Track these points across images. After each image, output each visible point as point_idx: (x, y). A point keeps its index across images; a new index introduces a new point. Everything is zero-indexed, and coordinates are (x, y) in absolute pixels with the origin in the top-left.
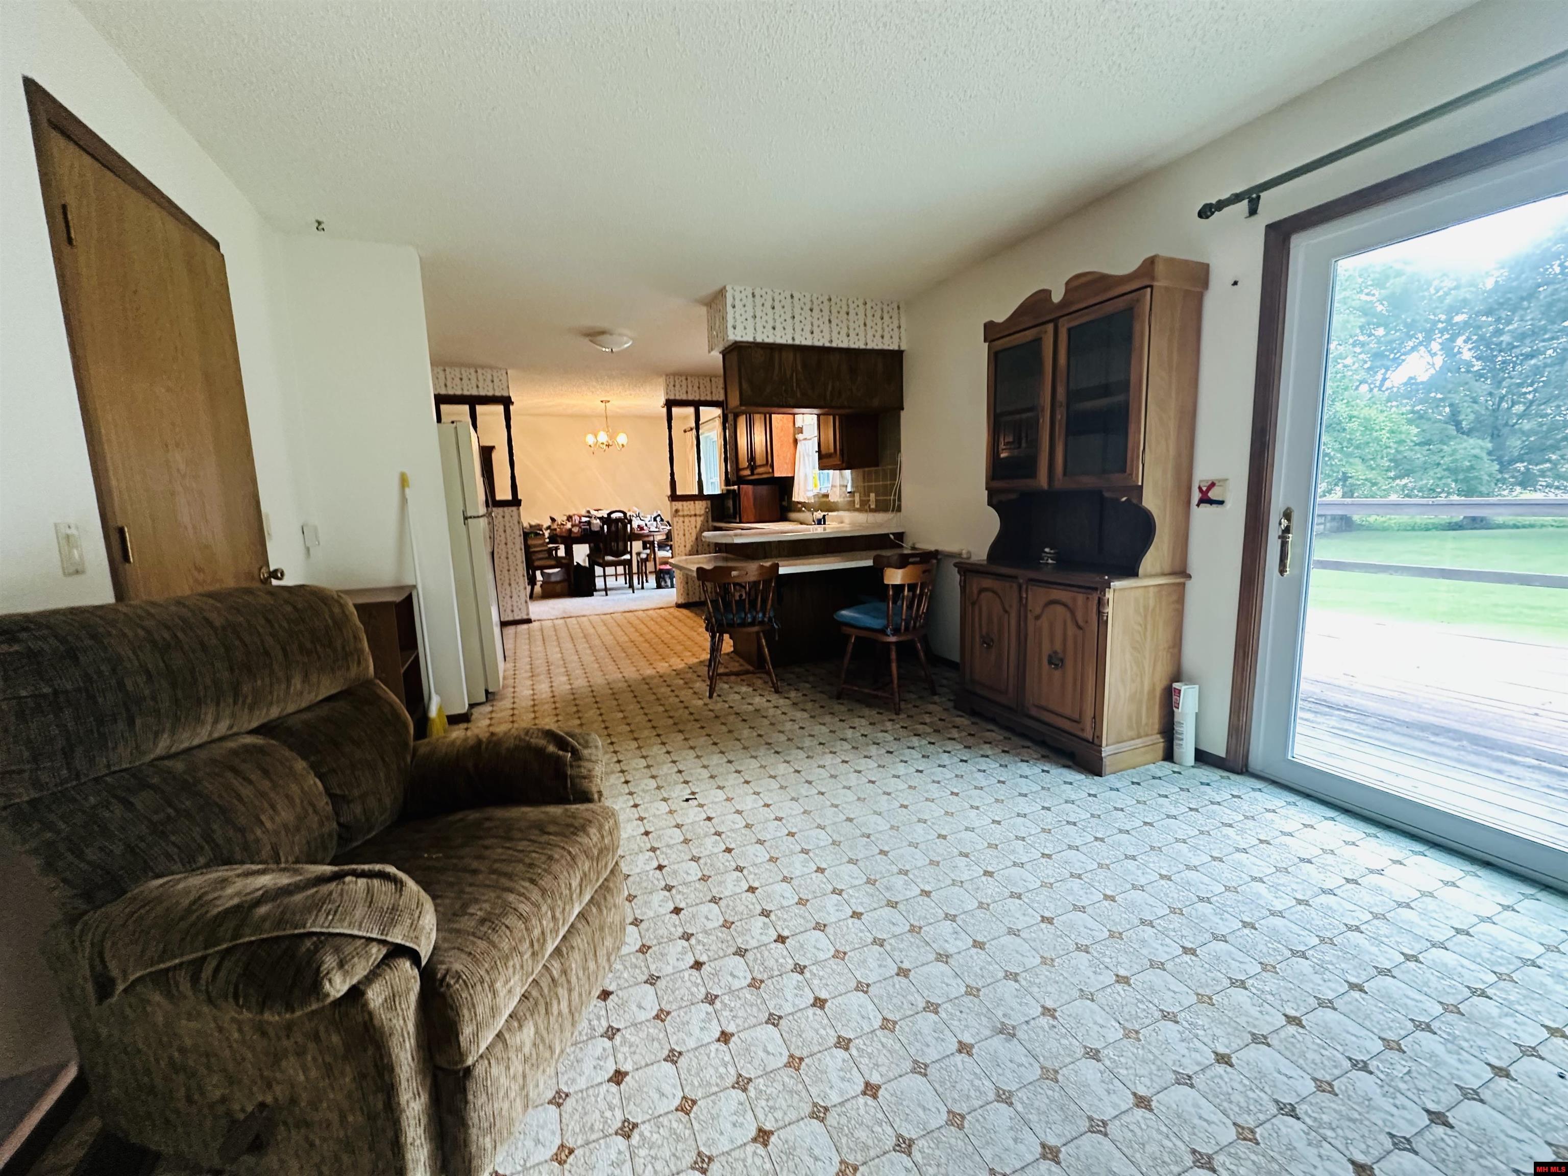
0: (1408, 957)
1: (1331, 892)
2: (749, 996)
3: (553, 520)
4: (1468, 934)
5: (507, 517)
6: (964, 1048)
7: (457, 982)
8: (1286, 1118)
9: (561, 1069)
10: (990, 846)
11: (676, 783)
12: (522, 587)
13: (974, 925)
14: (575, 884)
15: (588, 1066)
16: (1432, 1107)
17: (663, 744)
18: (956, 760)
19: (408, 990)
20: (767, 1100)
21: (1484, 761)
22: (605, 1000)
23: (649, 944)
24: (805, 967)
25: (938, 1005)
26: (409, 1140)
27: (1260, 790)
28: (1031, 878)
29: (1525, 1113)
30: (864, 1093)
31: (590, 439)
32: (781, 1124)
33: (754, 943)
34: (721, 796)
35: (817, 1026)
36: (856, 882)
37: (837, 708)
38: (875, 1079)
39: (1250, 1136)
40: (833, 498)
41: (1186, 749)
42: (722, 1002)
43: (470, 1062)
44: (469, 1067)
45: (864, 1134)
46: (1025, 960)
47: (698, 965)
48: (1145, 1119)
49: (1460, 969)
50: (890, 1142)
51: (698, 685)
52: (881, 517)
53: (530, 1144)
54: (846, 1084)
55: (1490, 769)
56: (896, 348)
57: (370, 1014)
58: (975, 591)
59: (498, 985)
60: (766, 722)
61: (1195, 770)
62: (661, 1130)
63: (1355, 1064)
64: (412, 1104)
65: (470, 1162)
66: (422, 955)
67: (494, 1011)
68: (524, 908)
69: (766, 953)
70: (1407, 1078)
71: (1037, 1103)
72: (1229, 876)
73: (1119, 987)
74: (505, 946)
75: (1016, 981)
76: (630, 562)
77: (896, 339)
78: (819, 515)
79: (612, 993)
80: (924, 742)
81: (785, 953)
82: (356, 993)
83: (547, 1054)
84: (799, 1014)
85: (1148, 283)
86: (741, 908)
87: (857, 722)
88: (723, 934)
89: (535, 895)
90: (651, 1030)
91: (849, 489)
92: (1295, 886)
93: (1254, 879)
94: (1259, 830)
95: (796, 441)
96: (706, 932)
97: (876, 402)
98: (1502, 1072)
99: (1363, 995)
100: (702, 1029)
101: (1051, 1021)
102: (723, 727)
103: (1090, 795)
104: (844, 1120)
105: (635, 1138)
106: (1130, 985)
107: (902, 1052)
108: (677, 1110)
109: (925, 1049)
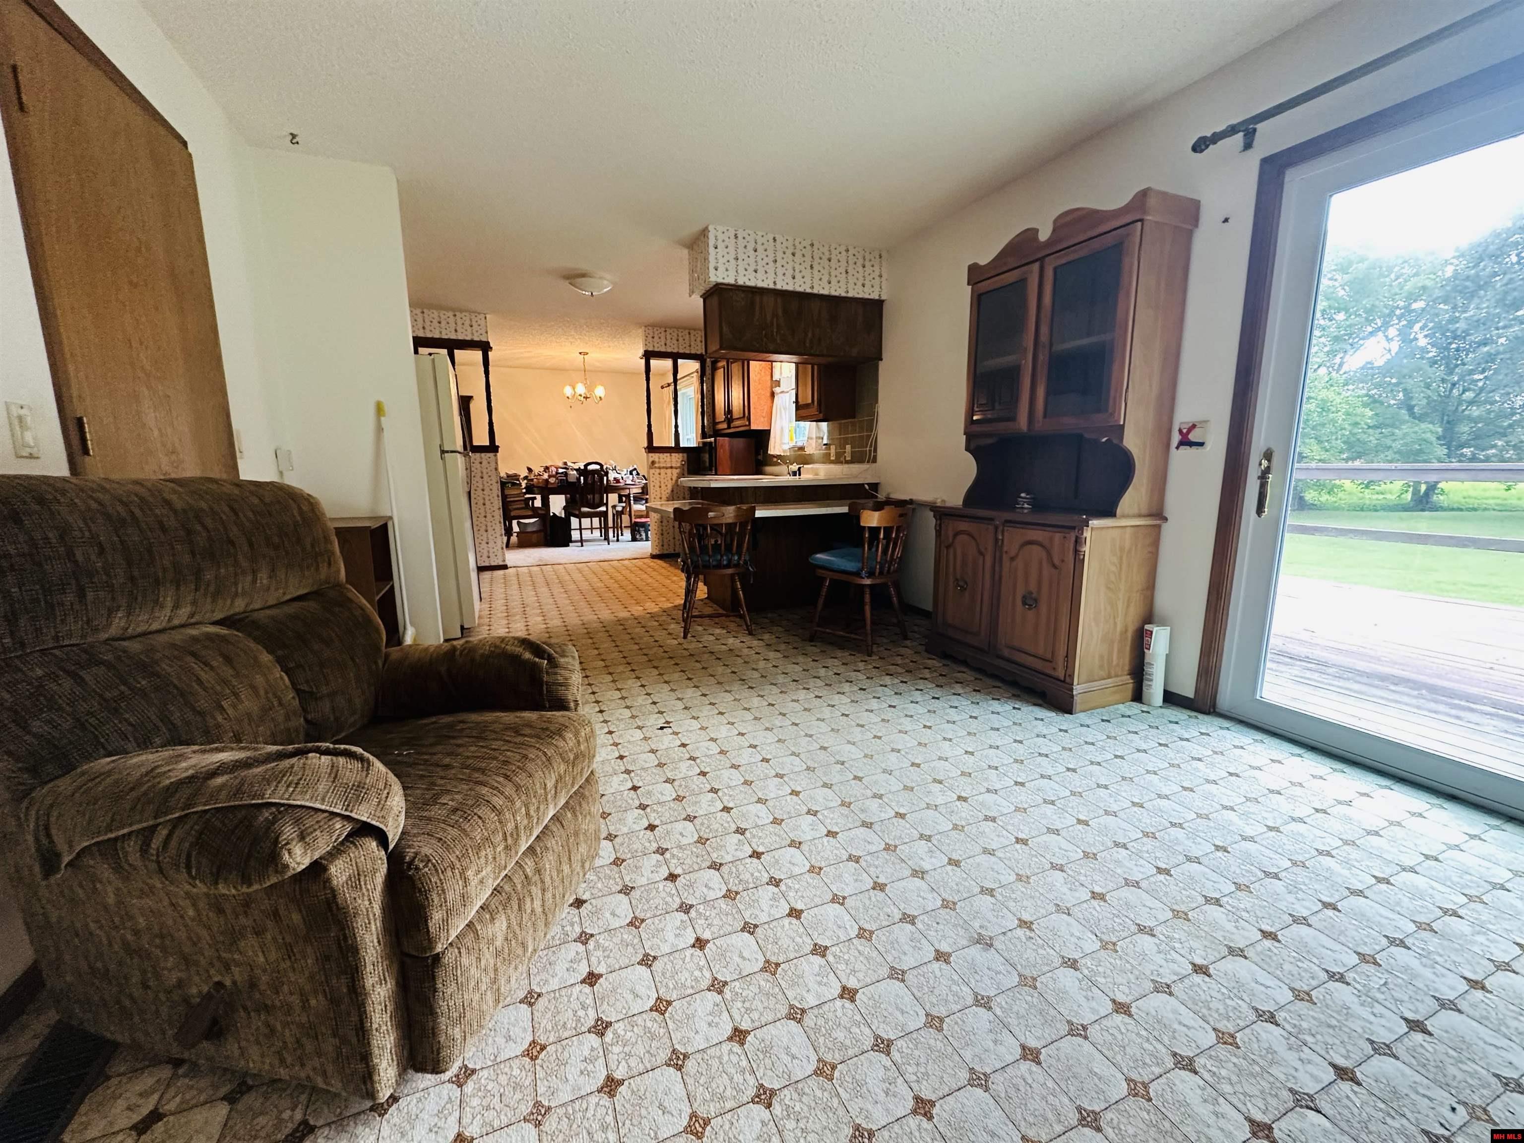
0: (1379, 880)
1: (1301, 820)
2: (724, 906)
3: (530, 470)
4: (1436, 859)
5: (485, 463)
6: (941, 956)
7: (426, 866)
8: (1265, 1024)
9: (534, 971)
10: (963, 774)
11: (650, 713)
12: (498, 535)
13: (949, 845)
14: (550, 784)
15: (560, 968)
16: (1410, 1016)
17: (638, 678)
18: (928, 697)
19: (375, 871)
20: (744, 1002)
21: (1441, 708)
22: (578, 908)
23: (623, 857)
24: (781, 880)
25: (915, 917)
26: (375, 1026)
27: (1228, 729)
28: (1005, 803)
29: (1502, 1022)
30: (841, 997)
31: (568, 391)
32: (757, 1024)
33: (729, 858)
34: (695, 724)
35: (794, 935)
36: (832, 804)
37: (810, 649)
38: (852, 983)
39: (1230, 1041)
40: (809, 451)
41: (1155, 690)
42: (697, 911)
43: (439, 948)
44: (438, 954)
45: (842, 1035)
46: (1002, 878)
47: (672, 877)
48: (1125, 1024)
49: (1431, 891)
50: (868, 1043)
51: (673, 626)
52: (856, 468)
53: (500, 1040)
54: (824, 988)
55: (1450, 715)
56: (877, 298)
57: (333, 890)
58: (951, 534)
59: (470, 873)
60: (740, 660)
61: (1163, 710)
62: (635, 1029)
63: (1332, 976)
64: (378, 989)
65: (439, 1053)
66: (390, 838)
67: (465, 899)
68: (498, 801)
69: (741, 868)
70: (1384, 989)
71: (1015, 1008)
72: (1200, 805)
73: (1095, 903)
74: (478, 835)
75: (992, 896)
76: (605, 514)
77: (877, 289)
78: (794, 467)
79: (585, 901)
80: (896, 681)
81: (760, 867)
82: (318, 869)
83: (520, 951)
84: (774, 923)
85: (1138, 217)
86: (715, 826)
87: (830, 662)
88: (699, 849)
89: (509, 790)
90: (625, 936)
91: (825, 442)
92: (1265, 815)
93: (1225, 808)
94: (1227, 764)
95: (773, 395)
96: (680, 847)
97: (854, 352)
98: (1476, 985)
99: (1337, 913)
100: (677, 936)
101: (1028, 933)
102: (698, 665)
103: (1061, 730)
104: (821, 1022)
105: (609, 1036)
106: (1105, 901)
107: (879, 959)
108: (651, 1010)
109: (903, 957)
